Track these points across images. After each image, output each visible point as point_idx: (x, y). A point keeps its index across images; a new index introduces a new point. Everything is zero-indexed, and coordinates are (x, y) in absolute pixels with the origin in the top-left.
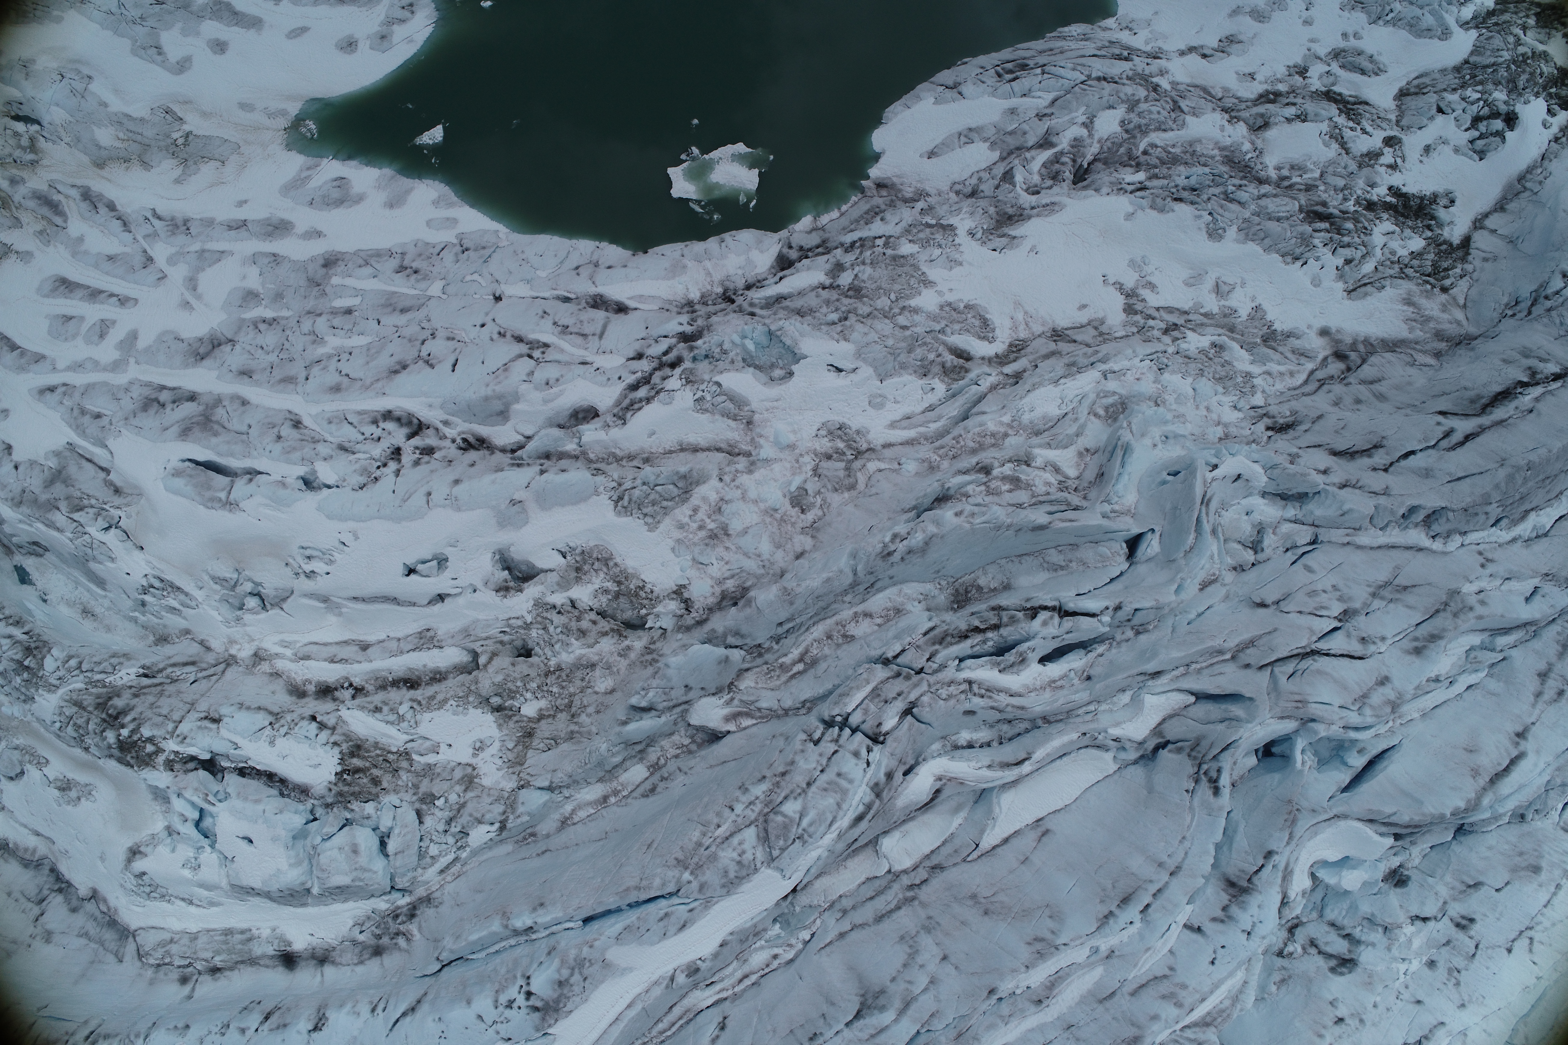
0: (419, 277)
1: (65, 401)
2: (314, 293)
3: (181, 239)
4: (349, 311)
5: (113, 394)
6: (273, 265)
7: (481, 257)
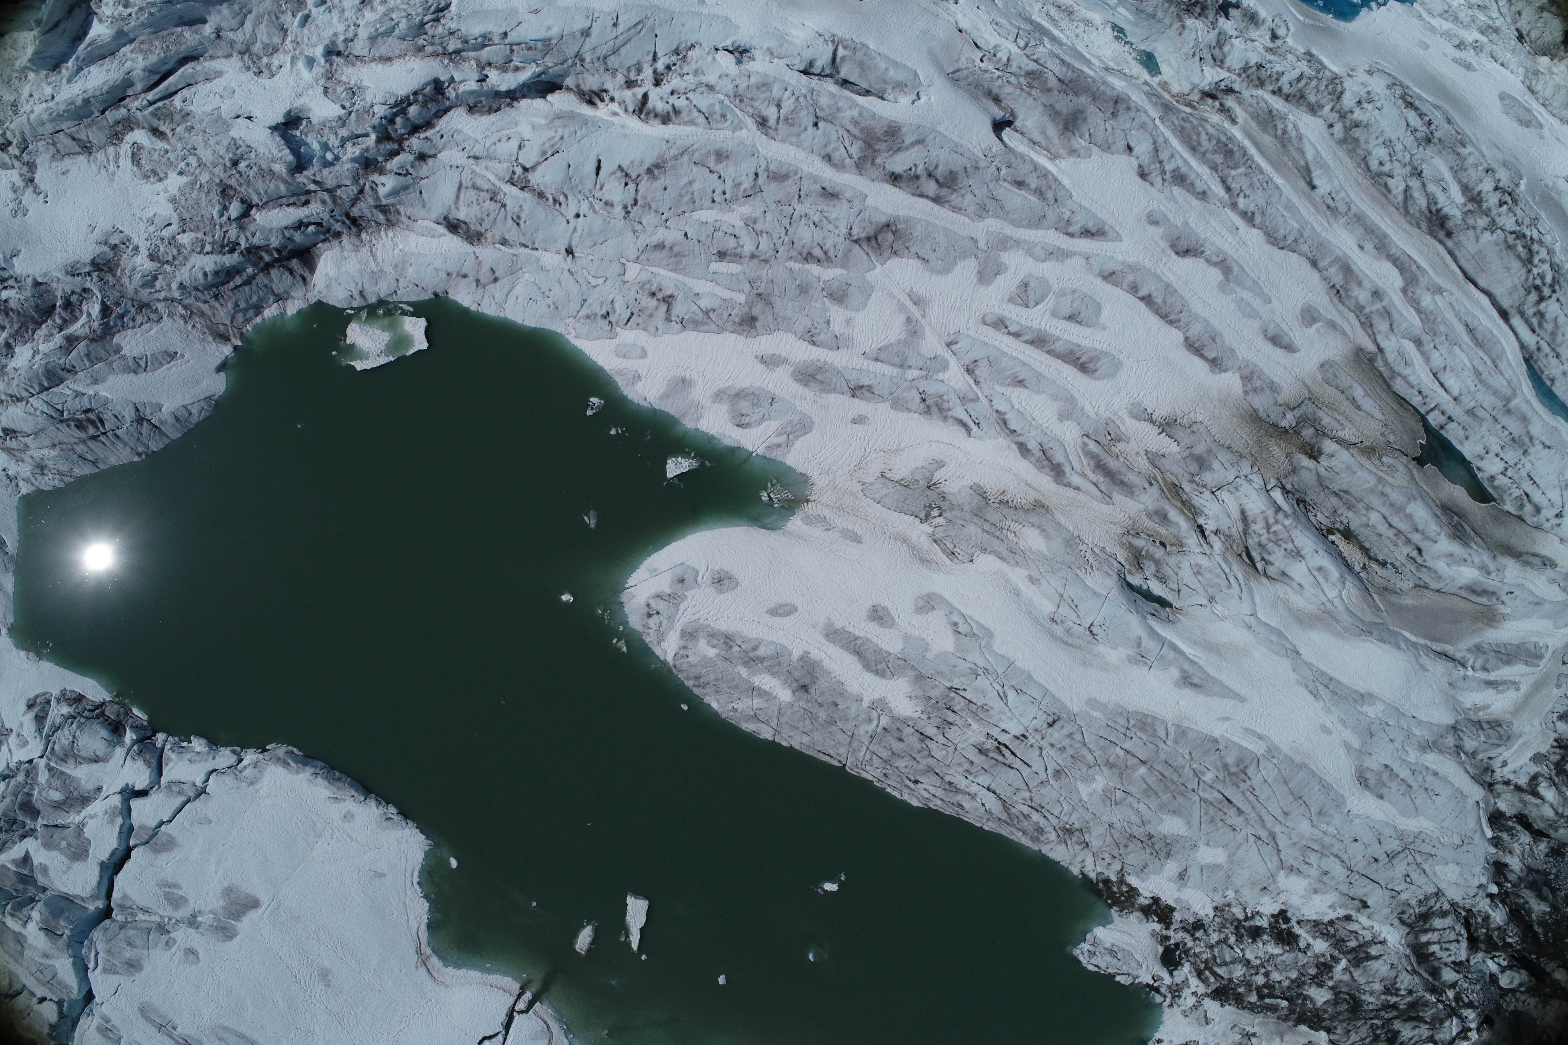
0: (648, 286)
1: (1068, 213)
2: (763, 284)
3: (931, 388)
4: (722, 255)
5: (1002, 208)
6: (814, 331)
7: (590, 305)
